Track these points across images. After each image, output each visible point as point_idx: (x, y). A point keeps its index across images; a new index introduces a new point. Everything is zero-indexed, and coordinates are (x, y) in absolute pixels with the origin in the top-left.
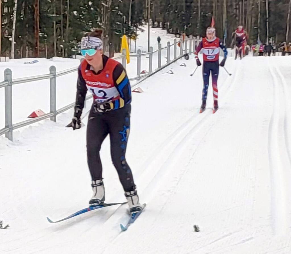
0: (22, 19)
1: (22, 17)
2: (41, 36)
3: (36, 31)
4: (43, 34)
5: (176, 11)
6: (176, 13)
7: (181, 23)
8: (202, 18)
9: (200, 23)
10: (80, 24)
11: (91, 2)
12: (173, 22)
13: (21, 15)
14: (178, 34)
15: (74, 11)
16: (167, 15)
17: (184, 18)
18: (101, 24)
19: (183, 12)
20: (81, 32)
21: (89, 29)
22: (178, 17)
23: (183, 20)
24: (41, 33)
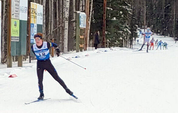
0: (94, 22)
1: (94, 21)
2: (107, 33)
3: (103, 30)
4: (108, 32)
5: (158, 18)
6: (158, 19)
7: (161, 26)
8: (176, 22)
9: (175, 26)
10: (118, 26)
11: (122, 11)
12: (155, 25)
13: (93, 20)
14: (158, 33)
15: (114, 17)
16: (151, 21)
17: (163, 23)
18: (128, 26)
19: (163, 19)
20: (118, 31)
21: (123, 29)
22: (160, 22)
23: (163, 24)
24: (106, 32)
